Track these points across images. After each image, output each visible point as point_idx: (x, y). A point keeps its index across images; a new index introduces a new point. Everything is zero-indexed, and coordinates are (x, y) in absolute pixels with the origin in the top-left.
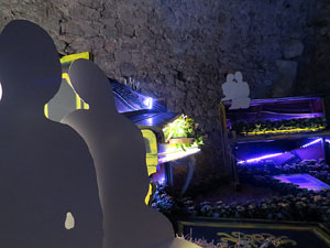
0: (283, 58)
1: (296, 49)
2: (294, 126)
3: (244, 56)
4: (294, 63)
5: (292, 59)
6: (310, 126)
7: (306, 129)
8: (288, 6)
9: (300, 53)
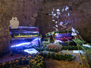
0: (33, 17)
1: (36, 15)
2: (31, 35)
3: (21, 14)
4: (35, 18)
5: (35, 17)
6: (35, 35)
7: (34, 36)
8: (34, 3)
9: (37, 16)
